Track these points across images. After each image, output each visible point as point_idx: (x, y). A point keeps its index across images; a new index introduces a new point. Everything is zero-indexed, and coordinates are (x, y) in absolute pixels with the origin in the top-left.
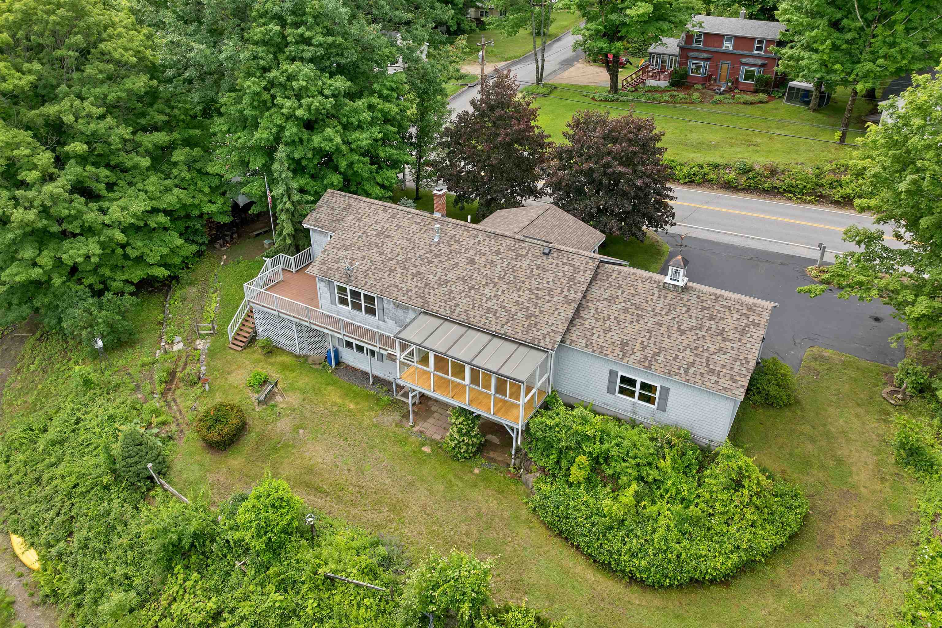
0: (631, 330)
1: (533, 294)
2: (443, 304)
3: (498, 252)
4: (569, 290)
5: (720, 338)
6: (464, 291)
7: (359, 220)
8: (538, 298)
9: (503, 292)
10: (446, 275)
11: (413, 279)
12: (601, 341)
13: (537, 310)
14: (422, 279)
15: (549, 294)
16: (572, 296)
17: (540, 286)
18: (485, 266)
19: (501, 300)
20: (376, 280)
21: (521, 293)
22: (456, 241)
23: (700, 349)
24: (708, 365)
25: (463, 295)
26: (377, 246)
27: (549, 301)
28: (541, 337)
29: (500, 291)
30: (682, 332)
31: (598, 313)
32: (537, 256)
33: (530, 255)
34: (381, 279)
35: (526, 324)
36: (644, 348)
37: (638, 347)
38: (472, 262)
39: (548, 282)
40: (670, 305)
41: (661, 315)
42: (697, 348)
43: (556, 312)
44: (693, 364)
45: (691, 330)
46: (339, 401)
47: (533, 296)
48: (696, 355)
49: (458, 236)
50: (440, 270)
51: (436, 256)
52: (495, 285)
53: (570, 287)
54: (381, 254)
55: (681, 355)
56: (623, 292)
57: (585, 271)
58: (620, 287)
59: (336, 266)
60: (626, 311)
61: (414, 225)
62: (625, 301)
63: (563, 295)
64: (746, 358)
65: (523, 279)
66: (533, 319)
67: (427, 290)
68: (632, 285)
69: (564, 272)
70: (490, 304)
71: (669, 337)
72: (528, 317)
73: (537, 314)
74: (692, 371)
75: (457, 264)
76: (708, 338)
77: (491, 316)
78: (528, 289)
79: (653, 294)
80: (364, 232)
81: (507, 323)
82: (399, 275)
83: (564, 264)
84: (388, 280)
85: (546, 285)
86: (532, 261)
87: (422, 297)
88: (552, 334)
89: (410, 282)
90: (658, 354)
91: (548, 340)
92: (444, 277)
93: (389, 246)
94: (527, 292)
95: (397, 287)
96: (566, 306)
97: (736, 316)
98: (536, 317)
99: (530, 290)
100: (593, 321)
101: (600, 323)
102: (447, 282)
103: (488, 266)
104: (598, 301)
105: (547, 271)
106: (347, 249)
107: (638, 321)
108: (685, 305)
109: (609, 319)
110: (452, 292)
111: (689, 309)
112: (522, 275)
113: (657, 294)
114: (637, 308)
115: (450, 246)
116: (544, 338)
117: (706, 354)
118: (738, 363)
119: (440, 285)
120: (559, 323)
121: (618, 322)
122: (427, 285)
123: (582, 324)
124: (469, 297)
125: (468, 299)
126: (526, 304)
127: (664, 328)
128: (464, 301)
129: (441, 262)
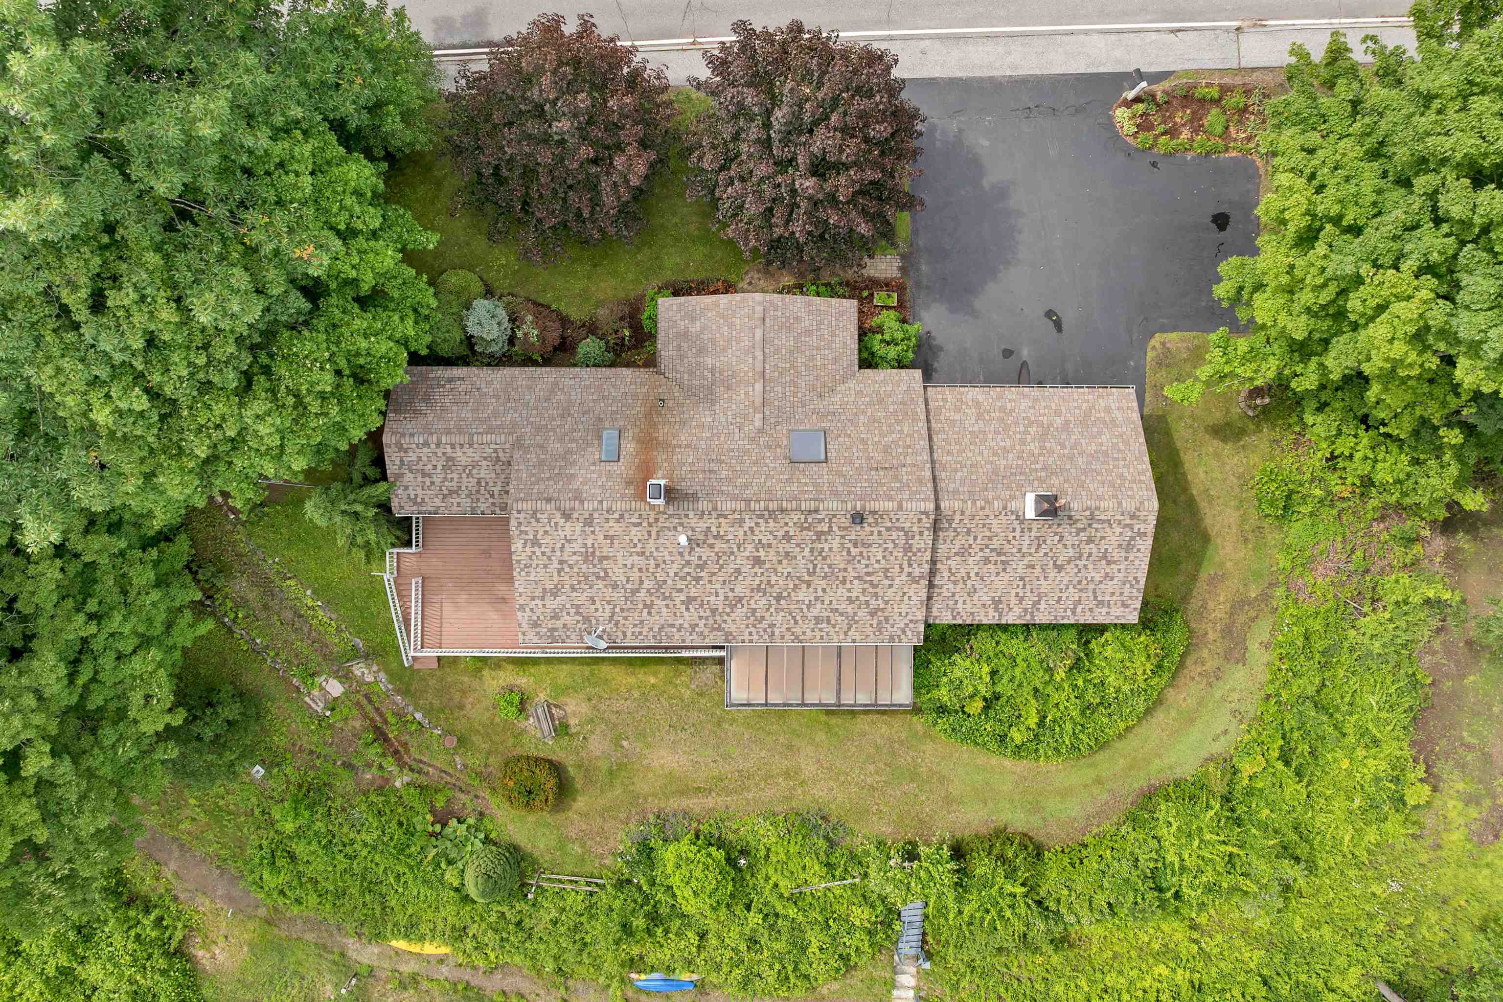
0: (1000, 583)
1: (866, 582)
2: (752, 629)
3: (787, 537)
4: (910, 565)
5: (1104, 562)
6: (770, 606)
7: (536, 543)
8: (875, 586)
9: (824, 590)
10: (732, 590)
11: (687, 609)
12: (968, 606)
13: (880, 602)
14: (702, 606)
15: (887, 577)
16: (917, 572)
17: (870, 570)
18: (780, 562)
19: (827, 602)
20: (635, 626)
21: (848, 586)
22: (715, 537)
23: (1085, 582)
24: (1095, 598)
25: (772, 610)
26: (598, 578)
27: (891, 586)
28: (899, 633)
29: (819, 590)
30: (1059, 568)
31: (953, 574)
32: (845, 528)
33: (835, 529)
34: (642, 622)
35: (875, 622)
36: (1021, 600)
37: (1014, 601)
38: (757, 561)
39: (878, 561)
40: (1037, 538)
41: (1030, 554)
42: (1080, 582)
43: (906, 598)
44: (1079, 602)
45: (1069, 562)
46: (632, 680)
47: (866, 586)
48: (1081, 590)
49: (713, 529)
50: (718, 586)
51: (702, 567)
52: (809, 586)
53: (910, 559)
54: (615, 586)
55: (1064, 596)
56: (975, 539)
57: (921, 533)
58: (969, 532)
59: (559, 624)
60: (987, 561)
61: (634, 530)
62: (981, 550)
63: (905, 574)
64: (1135, 578)
65: (842, 566)
66: (880, 613)
67: (718, 618)
68: (984, 525)
69: (893, 541)
70: (815, 612)
71: (1046, 578)
72: (873, 614)
73: (882, 606)
74: (1079, 609)
75: (738, 571)
76: (1091, 566)
77: (824, 625)
78: (856, 578)
79: (1014, 530)
80: (561, 562)
81: (849, 629)
82: (664, 610)
83: (888, 529)
84: (655, 621)
85: (877, 566)
86: (843, 537)
87: (719, 629)
88: (911, 625)
89: (686, 614)
90: (1038, 602)
91: (909, 633)
92: (730, 594)
93: (618, 574)
94: (856, 582)
95: (673, 626)
96: (914, 586)
97: (1118, 530)
98: (882, 610)
99: (858, 578)
100: (951, 586)
101: (961, 585)
102: (740, 599)
103: (785, 562)
104: (948, 558)
105: (870, 545)
106: (555, 595)
107: (1004, 570)
108: (1056, 534)
109: (969, 577)
110: (754, 611)
111: (1062, 538)
112: (839, 560)
113: (1018, 529)
114: (999, 554)
115: (711, 546)
116: (904, 632)
117: (1091, 586)
118: (1128, 586)
119: (733, 607)
120: (914, 610)
121: (982, 579)
122: (714, 611)
123: (939, 594)
124: (782, 610)
125: (782, 614)
126: (862, 598)
127: (1038, 571)
128: (779, 618)
129: (714, 574)
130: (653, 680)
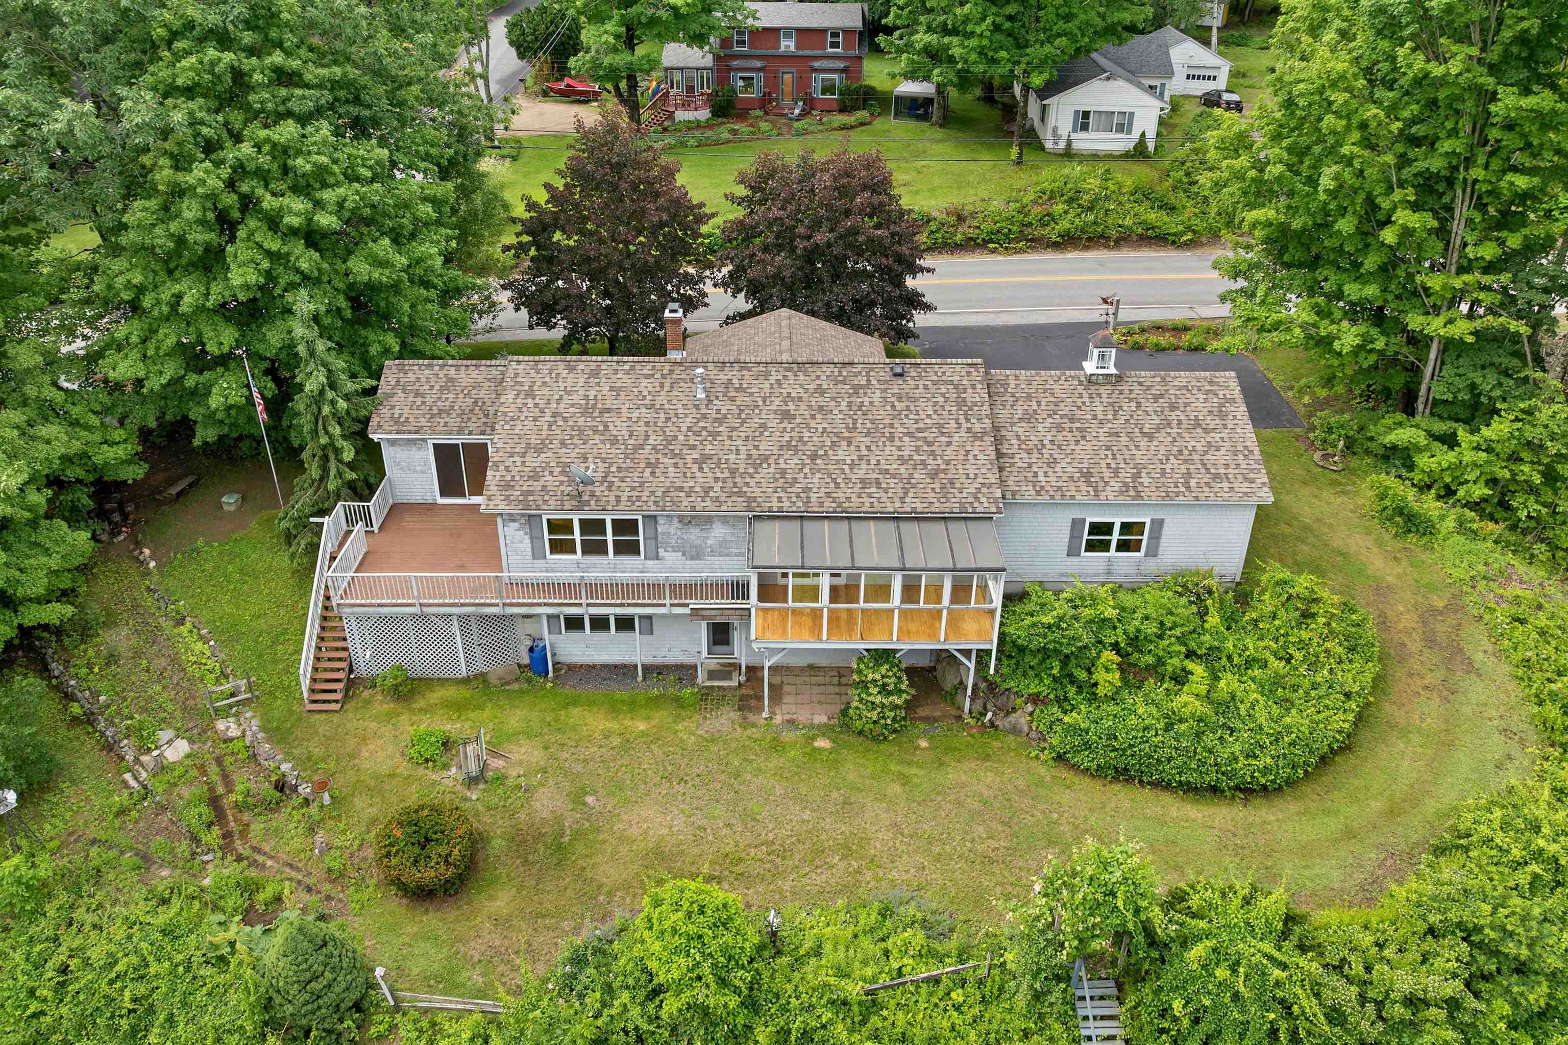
0: (1084, 451)
1: (918, 439)
2: (782, 494)
3: (820, 390)
4: (968, 420)
5: (1199, 430)
6: (804, 465)
7: (530, 394)
8: (930, 444)
9: (868, 448)
10: (756, 447)
11: (701, 469)
12: (1052, 479)
13: (939, 462)
14: (718, 464)
15: (943, 434)
16: (977, 427)
17: (921, 425)
18: (813, 417)
19: (873, 462)
20: (633, 488)
21: (898, 443)
22: (737, 390)
23: (1186, 452)
24: (1208, 471)
25: (806, 470)
26: (596, 432)
27: (949, 444)
28: (970, 500)
29: (863, 448)
30: (1150, 437)
31: (1024, 442)
32: (886, 382)
33: (874, 382)
34: (642, 484)
35: (937, 486)
36: (1116, 472)
37: (1107, 474)
38: (787, 416)
39: (929, 416)
40: (1112, 404)
41: (1109, 421)
42: (1180, 452)
43: (970, 457)
44: (1188, 475)
45: (1158, 429)
46: (613, 725)
47: (920, 443)
48: (1186, 461)
49: (735, 381)
50: (739, 442)
51: (720, 421)
52: (849, 443)
53: (966, 414)
54: (614, 441)
55: (1168, 467)
56: (1039, 403)
57: (973, 387)
58: (1029, 397)
59: (538, 486)
60: (1059, 428)
61: (645, 383)
62: (1049, 416)
63: (963, 430)
64: (1246, 447)
65: (887, 421)
66: (942, 476)
67: (738, 480)
68: (1045, 391)
69: (943, 395)
70: (861, 474)
71: (1137, 447)
72: (934, 475)
73: (943, 467)
74: (1193, 483)
75: (764, 426)
76: (1185, 435)
77: (873, 490)
78: (905, 434)
79: (1081, 396)
80: (555, 415)
81: (906, 493)
82: (671, 469)
83: (935, 383)
84: (659, 483)
85: (928, 421)
86: (884, 391)
87: (740, 494)
88: (984, 490)
89: (698, 474)
90: (1138, 475)
91: (984, 500)
92: (754, 452)
93: (619, 428)
94: (906, 439)
95: (681, 489)
96: (978, 443)
97: (1202, 397)
98: (945, 471)
99: (909, 434)
100: (1024, 455)
101: (1035, 455)
102: (766, 458)
103: (819, 416)
104: (1013, 424)
105: (916, 400)
106: (539, 451)
107: (1084, 437)
108: (1131, 400)
109: (1044, 446)
110: (783, 472)
111: (1139, 405)
112: (882, 414)
113: (1085, 395)
114: (1072, 420)
115: (733, 399)
116: (977, 498)
117: (1196, 457)
118: (1241, 457)
119: (757, 466)
120: (984, 471)
121: (1059, 446)
122: (733, 472)
123: (1012, 465)
124: (819, 471)
125: (819, 475)
126: (916, 457)
127: (1124, 439)
128: (816, 480)
129: (733, 429)
130: (642, 726)
